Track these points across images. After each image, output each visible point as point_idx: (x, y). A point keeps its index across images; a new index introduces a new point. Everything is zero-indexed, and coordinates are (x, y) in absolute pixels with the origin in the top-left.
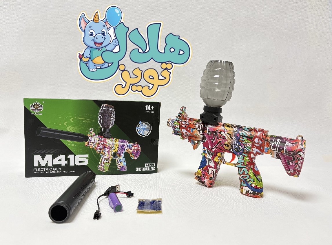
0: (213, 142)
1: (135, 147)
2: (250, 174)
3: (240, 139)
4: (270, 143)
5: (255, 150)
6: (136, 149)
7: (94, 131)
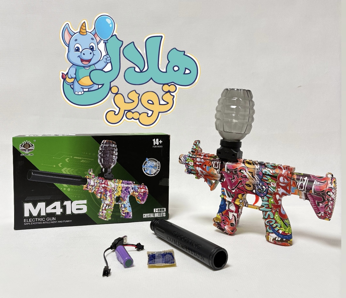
0: (232, 182)
1: (141, 189)
2: (277, 218)
3: (263, 178)
4: (297, 183)
5: (281, 191)
6: (142, 191)
7: (93, 172)
